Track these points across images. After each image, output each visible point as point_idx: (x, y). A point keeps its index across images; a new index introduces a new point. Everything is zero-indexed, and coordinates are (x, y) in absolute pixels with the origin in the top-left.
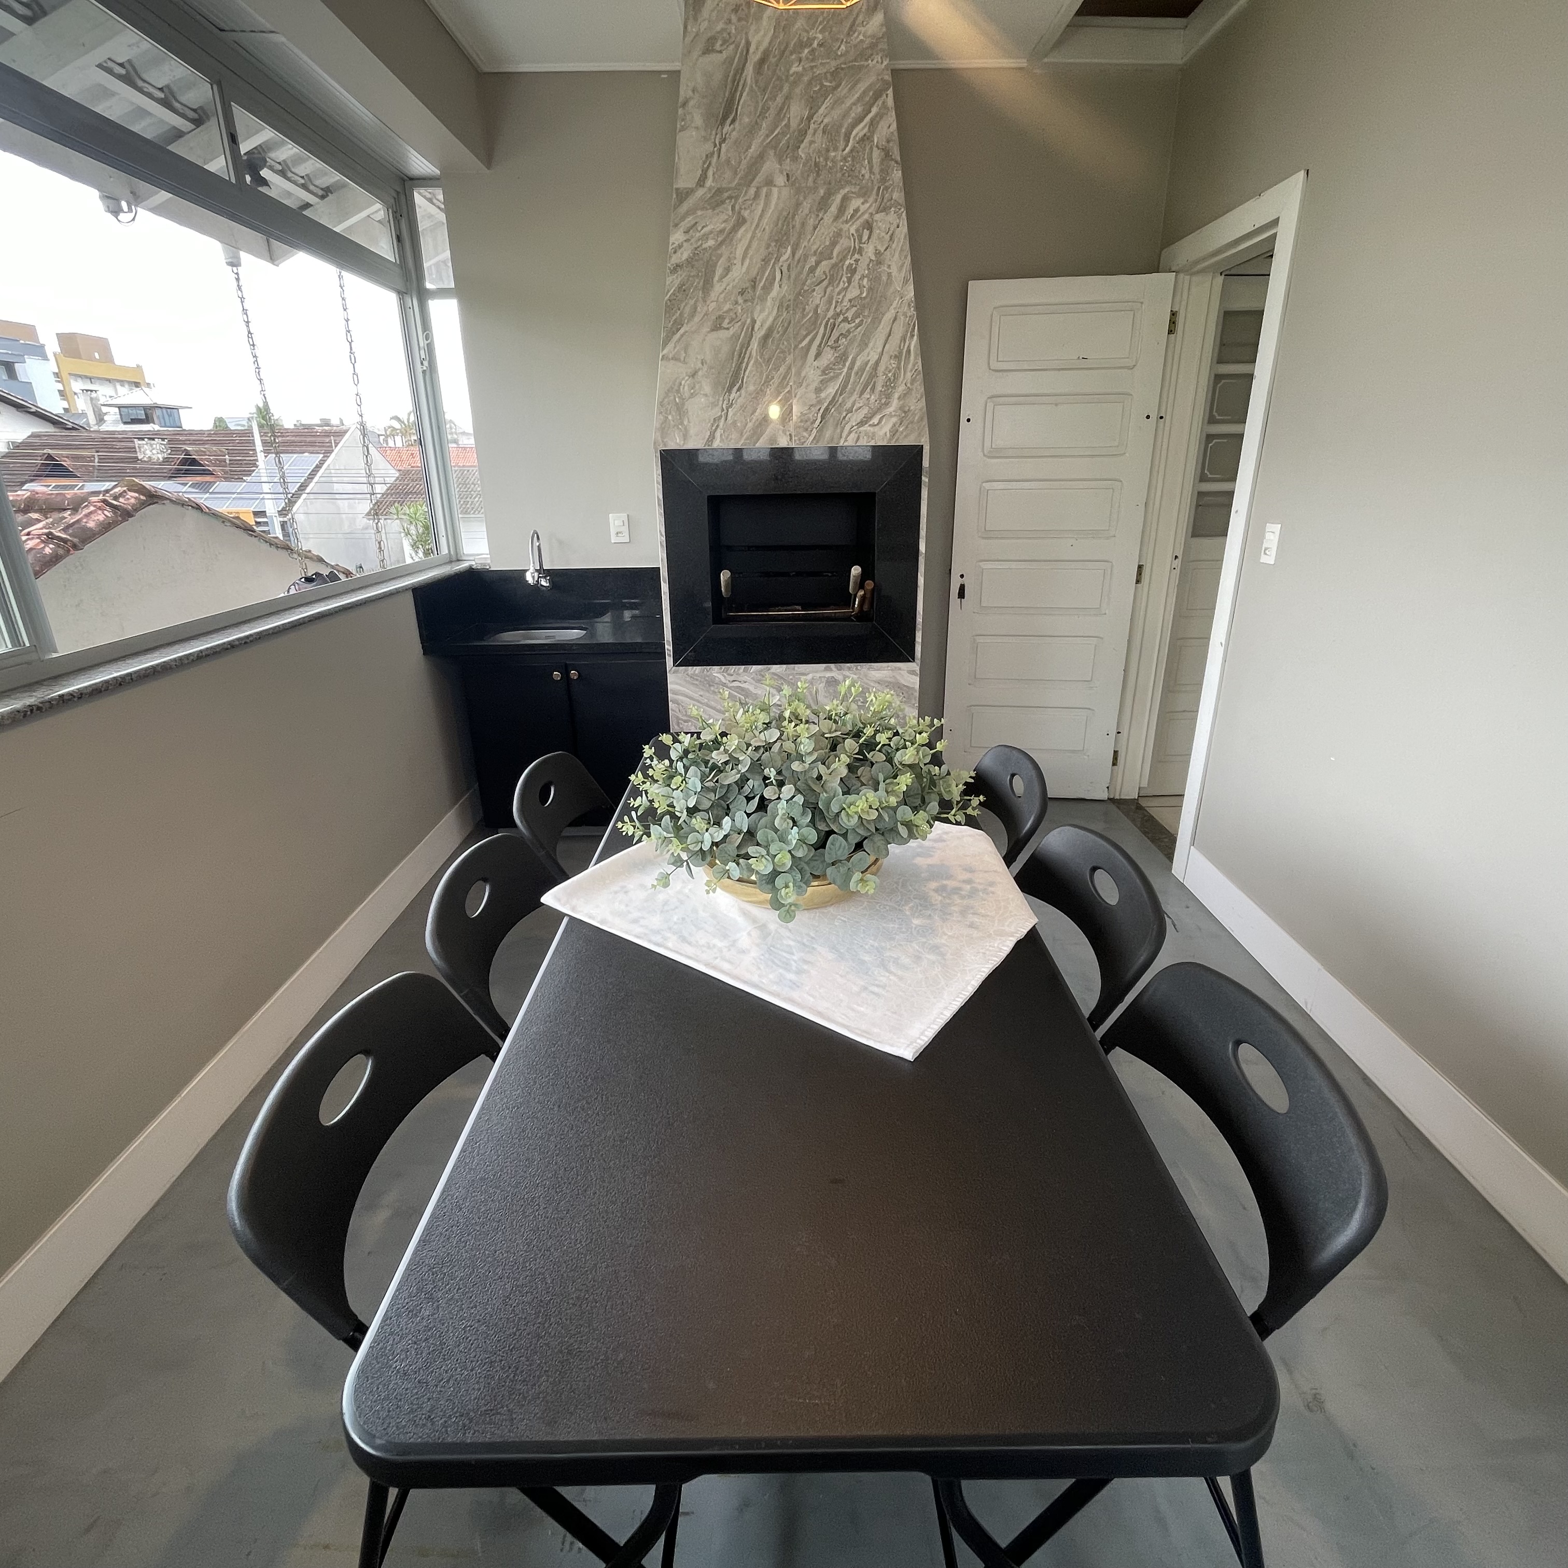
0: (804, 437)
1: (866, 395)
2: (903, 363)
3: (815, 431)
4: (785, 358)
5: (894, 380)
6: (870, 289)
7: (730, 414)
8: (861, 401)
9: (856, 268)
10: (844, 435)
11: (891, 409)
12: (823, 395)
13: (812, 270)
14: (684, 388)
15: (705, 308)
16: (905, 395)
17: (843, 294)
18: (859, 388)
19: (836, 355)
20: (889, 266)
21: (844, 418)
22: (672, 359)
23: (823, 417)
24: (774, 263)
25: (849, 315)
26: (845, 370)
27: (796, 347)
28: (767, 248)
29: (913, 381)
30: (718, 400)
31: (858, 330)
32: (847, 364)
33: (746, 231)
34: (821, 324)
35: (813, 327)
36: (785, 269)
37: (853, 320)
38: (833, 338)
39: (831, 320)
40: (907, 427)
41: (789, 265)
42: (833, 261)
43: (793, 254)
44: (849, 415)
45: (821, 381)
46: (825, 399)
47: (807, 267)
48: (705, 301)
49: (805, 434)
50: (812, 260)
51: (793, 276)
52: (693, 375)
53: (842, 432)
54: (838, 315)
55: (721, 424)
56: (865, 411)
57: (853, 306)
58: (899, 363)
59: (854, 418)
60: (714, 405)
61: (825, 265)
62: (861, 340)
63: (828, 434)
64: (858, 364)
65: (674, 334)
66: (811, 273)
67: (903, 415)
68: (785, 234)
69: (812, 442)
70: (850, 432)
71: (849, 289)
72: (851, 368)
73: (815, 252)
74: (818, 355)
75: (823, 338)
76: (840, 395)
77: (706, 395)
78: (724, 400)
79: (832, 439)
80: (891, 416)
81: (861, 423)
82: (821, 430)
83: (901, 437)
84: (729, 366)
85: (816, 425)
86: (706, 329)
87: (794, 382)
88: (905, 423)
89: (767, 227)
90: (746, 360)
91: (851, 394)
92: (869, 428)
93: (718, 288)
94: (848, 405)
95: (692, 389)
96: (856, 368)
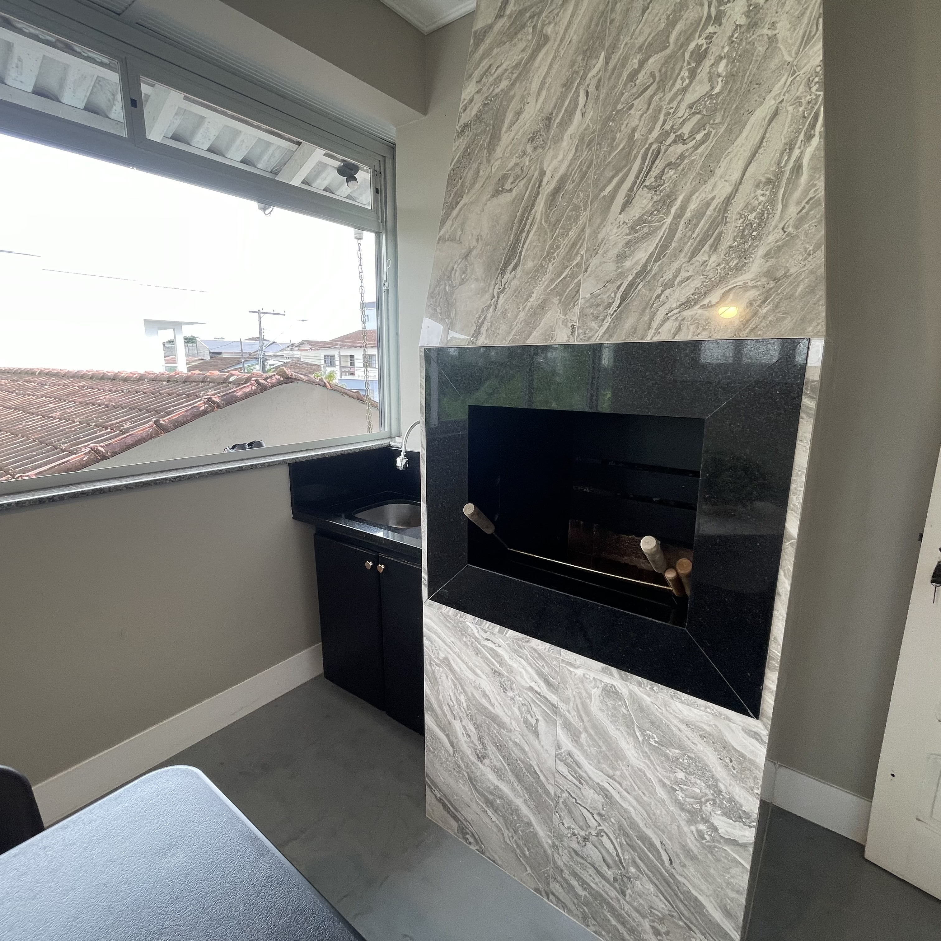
0: (591, 329)
1: (701, 257)
2: (782, 191)
3: (609, 319)
4: (578, 216)
5: (759, 225)
6: (731, 77)
7: (501, 302)
8: (691, 268)
9: (706, 50)
10: (654, 325)
11: (747, 276)
12: (628, 264)
13: (633, 76)
14: (455, 273)
15: (489, 169)
16: (779, 249)
17: (680, 97)
18: (688, 248)
19: (655, 198)
20: (773, 25)
21: (658, 297)
22: (448, 240)
23: (623, 299)
24: (579, 84)
25: (686, 130)
26: (669, 220)
27: (595, 197)
28: (572, 67)
29: (800, 221)
30: (490, 284)
31: (699, 151)
32: (673, 210)
33: (546, 53)
34: (636, 157)
35: (624, 162)
36: (592, 89)
37: (692, 135)
38: (655, 172)
39: (654, 146)
40: (777, 306)
41: (599, 80)
42: (668, 51)
43: (607, 61)
44: (667, 292)
45: (627, 243)
46: (630, 270)
47: (625, 75)
48: (489, 161)
49: (594, 325)
50: (634, 62)
51: (602, 97)
52: (466, 257)
53: (652, 319)
54: (666, 134)
55: (489, 315)
56: (697, 283)
57: (694, 114)
58: (775, 194)
59: (676, 295)
60: (484, 291)
61: (654, 63)
62: (703, 166)
63: (629, 323)
64: (693, 206)
65: (453, 209)
66: (632, 81)
67: (772, 284)
68: (598, 38)
69: (603, 336)
70: (664, 321)
71: (691, 89)
72: (679, 216)
73: (640, 48)
74: (627, 203)
75: (637, 177)
76: (656, 261)
77: (477, 280)
78: (495, 284)
79: (635, 330)
80: (745, 288)
81: (688, 304)
82: (618, 319)
83: (764, 324)
84: (507, 238)
85: (611, 311)
86: (486, 196)
87: (588, 249)
88: (774, 298)
89: (575, 37)
90: (527, 227)
91: (675, 256)
92: (700, 311)
93: (505, 139)
94: (668, 276)
95: (464, 273)
96: (688, 214)
